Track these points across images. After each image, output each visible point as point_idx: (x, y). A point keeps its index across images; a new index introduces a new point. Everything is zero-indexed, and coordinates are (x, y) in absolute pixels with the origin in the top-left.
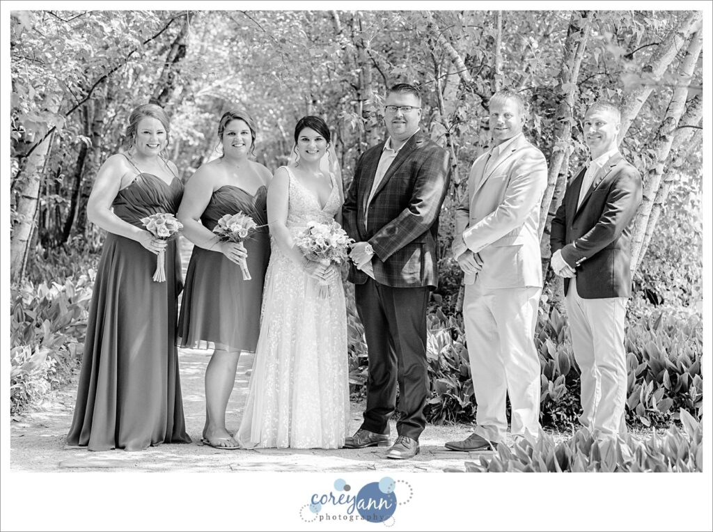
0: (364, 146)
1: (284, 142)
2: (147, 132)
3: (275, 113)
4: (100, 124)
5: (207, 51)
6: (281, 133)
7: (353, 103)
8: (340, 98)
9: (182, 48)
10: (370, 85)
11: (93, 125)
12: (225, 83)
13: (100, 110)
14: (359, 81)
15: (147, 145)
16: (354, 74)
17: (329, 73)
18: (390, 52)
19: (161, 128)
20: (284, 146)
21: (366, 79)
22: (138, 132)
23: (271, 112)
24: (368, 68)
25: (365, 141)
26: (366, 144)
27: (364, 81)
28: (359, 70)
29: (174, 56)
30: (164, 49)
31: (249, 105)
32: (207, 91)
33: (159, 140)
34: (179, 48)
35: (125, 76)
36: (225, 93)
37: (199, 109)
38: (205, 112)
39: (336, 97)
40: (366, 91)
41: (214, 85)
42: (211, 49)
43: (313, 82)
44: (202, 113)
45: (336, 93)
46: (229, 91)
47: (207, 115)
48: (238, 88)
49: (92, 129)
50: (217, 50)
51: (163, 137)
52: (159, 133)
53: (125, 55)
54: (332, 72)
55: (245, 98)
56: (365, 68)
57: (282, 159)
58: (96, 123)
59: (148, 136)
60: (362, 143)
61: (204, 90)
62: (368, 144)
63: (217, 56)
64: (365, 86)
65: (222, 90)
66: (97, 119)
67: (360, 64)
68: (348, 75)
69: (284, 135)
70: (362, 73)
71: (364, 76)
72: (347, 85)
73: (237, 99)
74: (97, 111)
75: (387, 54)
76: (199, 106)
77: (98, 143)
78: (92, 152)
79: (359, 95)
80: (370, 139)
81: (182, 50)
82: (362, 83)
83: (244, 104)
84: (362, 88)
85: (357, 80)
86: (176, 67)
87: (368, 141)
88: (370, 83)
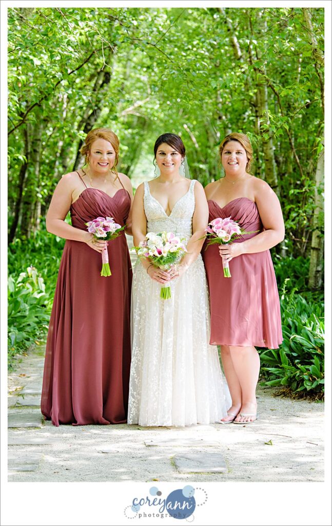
0: (261, 156)
1: (196, 152)
2: (98, 152)
3: (188, 127)
4: (38, 142)
5: (130, 76)
6: (194, 144)
7: (251, 118)
8: (240, 115)
9: (107, 75)
10: (266, 103)
11: (33, 143)
12: (145, 103)
13: (38, 130)
14: (257, 99)
15: (99, 163)
16: (251, 94)
17: (231, 93)
18: (283, 74)
19: (111, 149)
20: (197, 156)
21: (262, 98)
22: (91, 152)
23: (185, 126)
24: (264, 88)
25: (262, 151)
26: (263, 154)
27: (261, 100)
28: (256, 91)
29: (101, 82)
30: (92, 76)
31: (166, 121)
32: (130, 111)
33: (109, 159)
34: (105, 76)
35: (60, 100)
36: (145, 112)
37: (124, 126)
38: (129, 129)
39: (237, 113)
40: (262, 108)
41: (136, 105)
42: (133, 74)
43: (218, 101)
44: (126, 129)
45: (236, 111)
46: (149, 110)
47: (130, 131)
48: (157, 107)
49: (32, 147)
50: (138, 76)
51: (112, 157)
52: (109, 153)
53: (53, 85)
54: (234, 92)
55: (162, 116)
56: (261, 88)
57: (195, 166)
58: (35, 141)
59: (99, 156)
60: (260, 153)
61: (128, 110)
62: (265, 153)
63: (138, 80)
64: (261, 104)
65: (143, 109)
66: (35, 138)
67: (257, 85)
68: (247, 95)
69: (197, 146)
70: (259, 92)
71: (261, 96)
72: (246, 103)
73: (155, 116)
74: (35, 130)
75: (280, 76)
76: (123, 124)
77: (36, 158)
78: (32, 166)
79: (256, 111)
80: (267, 149)
81: (107, 77)
82: (259, 101)
83: (161, 121)
84: (259, 105)
85: (255, 98)
86: (102, 91)
87: (265, 151)
88: (266, 101)
